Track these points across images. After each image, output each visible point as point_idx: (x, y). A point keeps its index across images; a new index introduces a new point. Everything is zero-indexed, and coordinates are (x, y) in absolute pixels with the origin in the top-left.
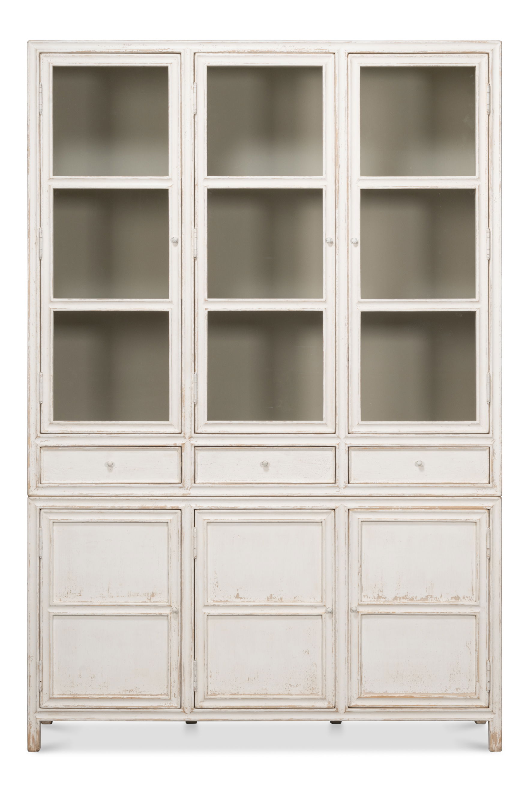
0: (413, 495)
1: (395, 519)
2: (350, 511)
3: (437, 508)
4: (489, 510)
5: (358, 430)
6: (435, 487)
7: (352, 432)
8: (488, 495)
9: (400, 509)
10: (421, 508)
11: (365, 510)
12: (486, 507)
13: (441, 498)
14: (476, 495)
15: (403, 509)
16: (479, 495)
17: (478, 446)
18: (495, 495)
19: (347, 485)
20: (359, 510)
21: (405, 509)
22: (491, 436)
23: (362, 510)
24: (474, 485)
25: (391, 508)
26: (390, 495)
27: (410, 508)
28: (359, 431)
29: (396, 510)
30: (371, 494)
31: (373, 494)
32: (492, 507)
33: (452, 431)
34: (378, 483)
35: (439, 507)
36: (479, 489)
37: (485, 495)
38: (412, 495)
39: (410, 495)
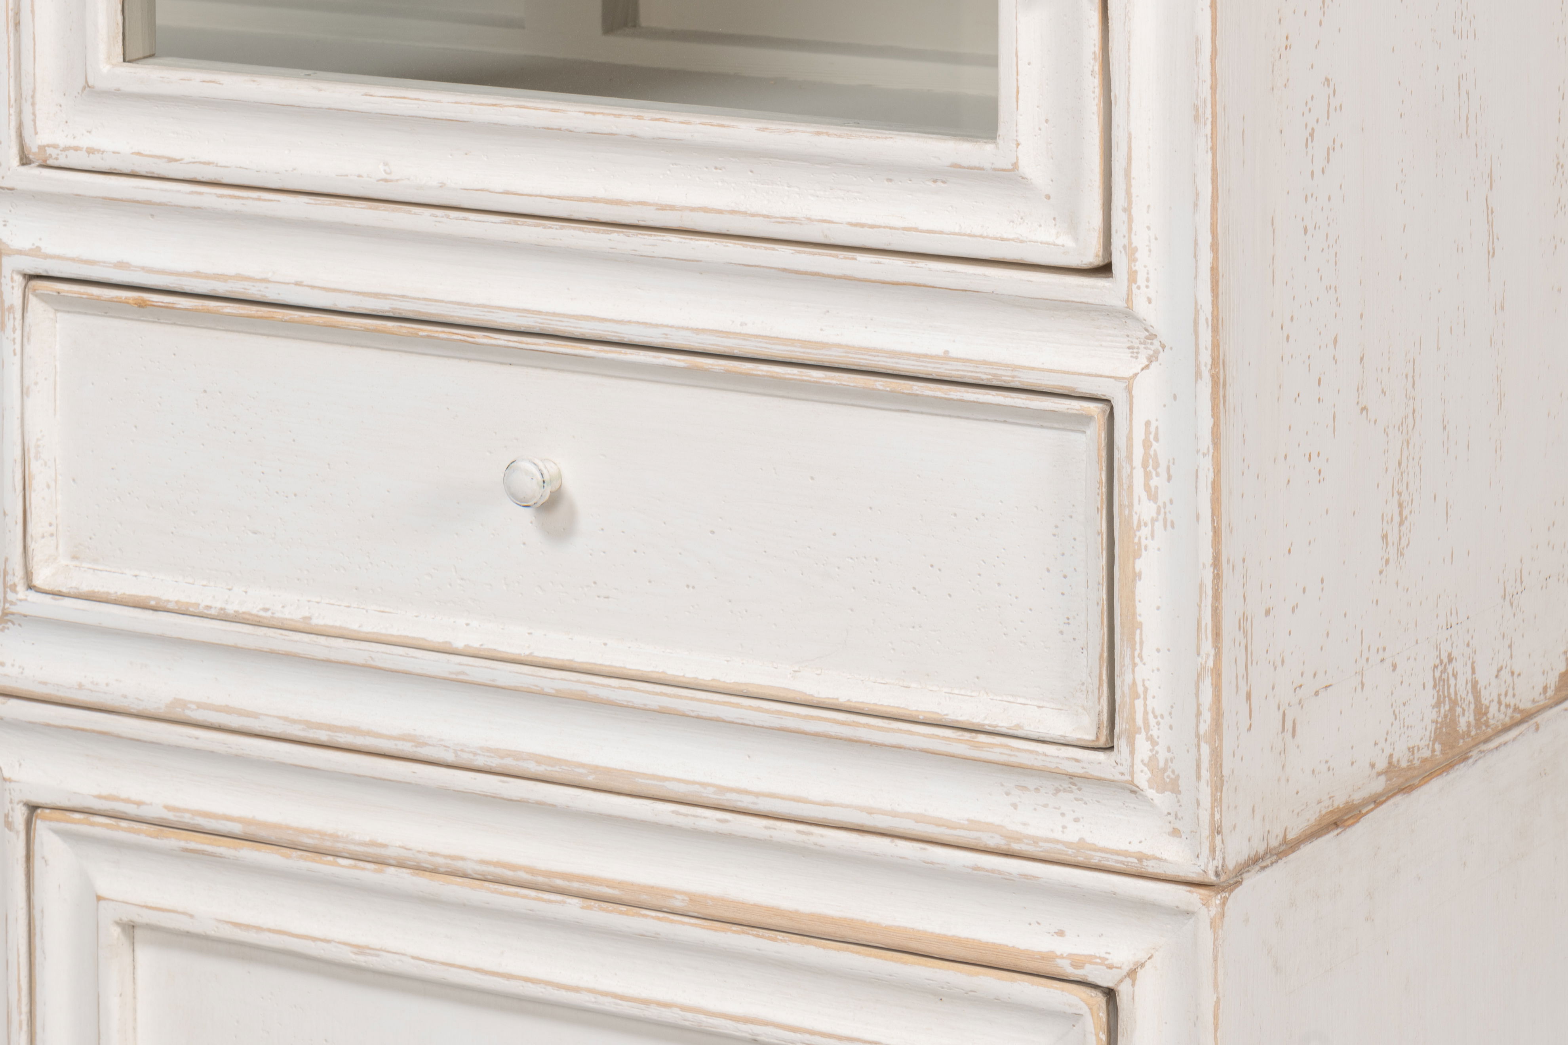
0: (494, 762)
1: (361, 949)
2: (41, 827)
3: (678, 903)
4: (1110, 994)
5: (85, 142)
6: (663, 712)
7: (42, 148)
8: (1096, 858)
9: (401, 864)
10: (559, 882)
11: (143, 836)
12: (1078, 961)
13: (709, 819)
14: (993, 841)
15: (418, 868)
16: (1016, 847)
17: (1006, 377)
18: (1151, 867)
19: (11, 596)
20: (100, 828)
21: (434, 871)
22: (1121, 304)
23: (122, 832)
24: (978, 746)
25: (328, 844)
26: (323, 736)
27: (469, 867)
28: (90, 151)
29: (368, 874)
30: (184, 704)
31: (200, 706)
32: (1132, 973)
33: (792, 220)
34: (231, 609)
35: (693, 898)
36: (1024, 788)
37: (1069, 854)
38: (480, 761)
39: (465, 758)
